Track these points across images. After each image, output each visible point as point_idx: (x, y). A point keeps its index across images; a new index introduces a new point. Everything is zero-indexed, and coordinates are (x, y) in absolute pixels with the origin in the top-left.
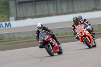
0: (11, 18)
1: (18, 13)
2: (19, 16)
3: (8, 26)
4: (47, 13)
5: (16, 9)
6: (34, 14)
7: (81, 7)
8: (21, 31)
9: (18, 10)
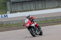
0: (7, 12)
1: (12, 9)
2: (12, 11)
3: (6, 17)
4: (29, 9)
5: (11, 6)
6: (21, 10)
7: (50, 5)
8: (14, 20)
9: (12, 7)
